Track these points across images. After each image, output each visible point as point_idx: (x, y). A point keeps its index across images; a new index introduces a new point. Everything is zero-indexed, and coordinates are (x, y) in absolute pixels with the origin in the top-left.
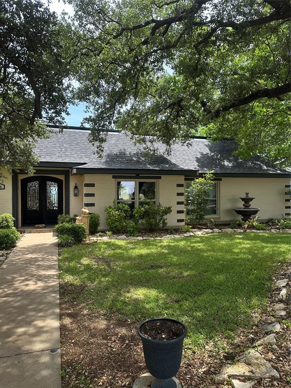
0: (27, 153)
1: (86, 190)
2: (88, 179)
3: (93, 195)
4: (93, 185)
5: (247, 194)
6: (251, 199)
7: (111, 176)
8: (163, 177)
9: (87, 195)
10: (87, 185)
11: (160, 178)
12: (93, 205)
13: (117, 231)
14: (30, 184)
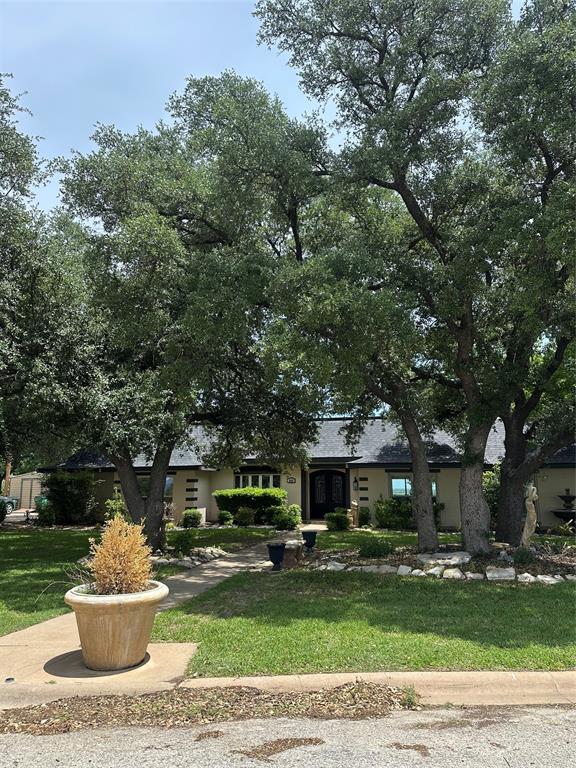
0: (302, 455)
1: (362, 484)
2: (362, 473)
3: (366, 489)
4: (366, 479)
5: (568, 490)
6: (573, 498)
7: (383, 470)
8: (442, 470)
9: (362, 489)
10: (361, 479)
11: (439, 471)
12: (366, 499)
13: (381, 526)
14: (317, 478)
